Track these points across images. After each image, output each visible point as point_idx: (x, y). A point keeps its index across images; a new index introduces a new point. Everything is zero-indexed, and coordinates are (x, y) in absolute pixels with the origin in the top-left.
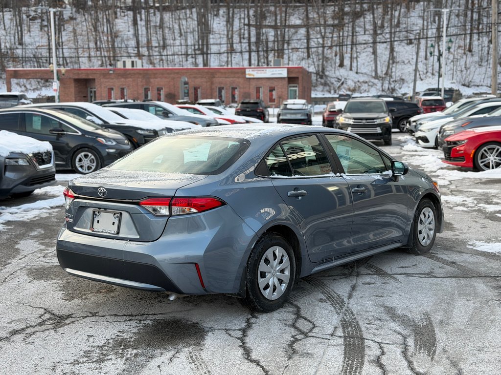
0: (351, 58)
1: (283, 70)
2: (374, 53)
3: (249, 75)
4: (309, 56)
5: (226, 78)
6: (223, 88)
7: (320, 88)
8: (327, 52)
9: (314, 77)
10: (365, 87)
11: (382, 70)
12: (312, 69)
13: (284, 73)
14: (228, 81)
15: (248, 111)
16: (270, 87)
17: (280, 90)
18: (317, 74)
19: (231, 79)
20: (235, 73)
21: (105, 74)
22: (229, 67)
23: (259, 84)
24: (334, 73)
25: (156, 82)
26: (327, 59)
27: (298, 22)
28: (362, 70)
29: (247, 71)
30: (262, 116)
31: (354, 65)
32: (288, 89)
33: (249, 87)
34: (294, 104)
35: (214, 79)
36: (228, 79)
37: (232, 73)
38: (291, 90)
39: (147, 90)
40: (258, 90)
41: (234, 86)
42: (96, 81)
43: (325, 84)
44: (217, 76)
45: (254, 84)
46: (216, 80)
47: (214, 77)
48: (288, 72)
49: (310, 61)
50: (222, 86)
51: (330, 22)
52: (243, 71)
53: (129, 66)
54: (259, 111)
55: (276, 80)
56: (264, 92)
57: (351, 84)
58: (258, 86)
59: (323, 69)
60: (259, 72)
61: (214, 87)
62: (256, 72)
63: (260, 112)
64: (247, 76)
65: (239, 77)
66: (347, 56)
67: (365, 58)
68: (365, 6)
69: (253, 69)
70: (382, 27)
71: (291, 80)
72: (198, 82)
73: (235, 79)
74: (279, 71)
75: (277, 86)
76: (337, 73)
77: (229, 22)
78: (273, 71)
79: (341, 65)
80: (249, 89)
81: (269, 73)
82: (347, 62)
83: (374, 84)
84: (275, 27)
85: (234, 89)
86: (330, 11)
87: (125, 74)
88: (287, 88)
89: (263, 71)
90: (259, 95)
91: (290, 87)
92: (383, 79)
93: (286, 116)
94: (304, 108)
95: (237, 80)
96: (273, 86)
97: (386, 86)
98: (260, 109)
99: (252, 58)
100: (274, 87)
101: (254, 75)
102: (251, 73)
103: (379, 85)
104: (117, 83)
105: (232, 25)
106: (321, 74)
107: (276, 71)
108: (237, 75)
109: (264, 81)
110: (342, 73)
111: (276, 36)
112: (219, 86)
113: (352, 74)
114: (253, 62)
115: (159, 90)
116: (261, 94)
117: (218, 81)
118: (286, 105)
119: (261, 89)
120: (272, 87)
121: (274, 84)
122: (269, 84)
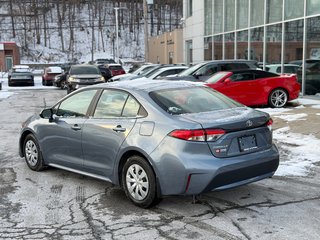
0: (45, 38)
2: (60, 35)
4: (14, 36)
7: (26, 58)
8: (28, 34)
9: (21, 51)
10: (56, 57)
11: (66, 47)
12: (19, 45)
18: (23, 48)
26: (29, 39)
27: (6, 12)
28: (53, 46)
31: (48, 42)
38: (7, 59)
43: (29, 55)
49: (16, 39)
51: (28, 13)
57: (47, 55)
59: (26, 46)
66: (42, 36)
67: (54, 39)
68: (51, 4)
70: (64, 18)
71: (7, 52)
76: (36, 48)
79: (39, 43)
82: (42, 40)
86: (27, 6)
88: (4, 57)
91: (7, 57)
92: (68, 52)
97: (71, 57)
103: (66, 56)
106: (25, 48)
110: (40, 48)
113: (47, 49)
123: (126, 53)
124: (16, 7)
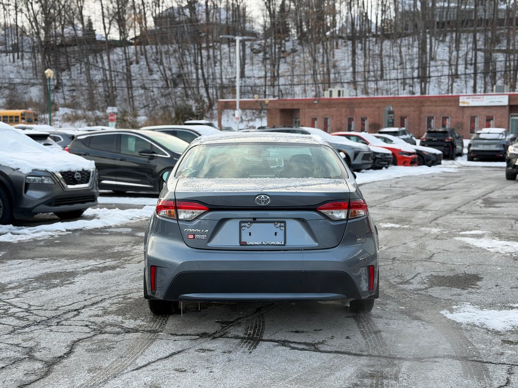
1: (503, 98)
3: (463, 103)
5: (436, 106)
6: (433, 118)
13: (504, 101)
14: (438, 110)
15: (435, 141)
16: (487, 117)
17: (499, 119)
19: (443, 107)
20: (450, 101)
21: (309, 104)
23: (474, 113)
25: (360, 112)
29: (461, 99)
32: (509, 118)
33: (463, 116)
34: (488, 133)
35: (423, 108)
36: (438, 108)
37: (443, 101)
38: (512, 120)
39: (350, 120)
40: (473, 120)
41: (446, 115)
42: (301, 111)
44: (426, 105)
45: (468, 113)
46: (425, 109)
47: (423, 106)
48: (510, 100)
50: (432, 115)
52: (456, 99)
53: (335, 96)
54: (447, 141)
55: (495, 108)
56: (480, 122)
58: (472, 115)
60: (475, 100)
61: (422, 116)
62: (471, 99)
64: (461, 105)
65: (451, 106)
69: (468, 97)
71: (513, 108)
72: (405, 111)
73: (446, 107)
74: (498, 98)
75: (495, 115)
78: (492, 99)
80: (463, 118)
81: (486, 101)
84: (507, 52)
85: (445, 118)
87: (330, 103)
88: (507, 117)
89: (480, 98)
90: (474, 126)
91: (512, 116)
93: (478, 147)
95: (449, 109)
96: (491, 115)
98: (448, 139)
100: (493, 117)
101: (468, 103)
102: (465, 101)
104: (321, 113)
107: (495, 98)
108: (449, 104)
109: (480, 110)
111: (507, 61)
112: (429, 115)
115: (363, 120)
116: (476, 124)
117: (427, 110)
119: (476, 118)
120: (489, 117)
121: (493, 113)
122: (486, 113)
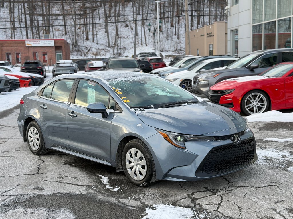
0: (93, 34)
1: (51, 42)
2: (107, 31)
3: (28, 44)
4: (66, 34)
5: (11, 46)
6: (10, 54)
7: (75, 53)
8: (78, 31)
9: (71, 47)
10: (103, 52)
11: (112, 43)
12: (69, 41)
13: (52, 44)
14: (13, 49)
15: (31, 69)
16: (43, 53)
17: (50, 54)
18: (73, 44)
19: (15, 47)
20: (19, 43)
22: (13, 39)
23: (35, 50)
24: (83, 44)
26: (78, 35)
27: (58, 12)
28: (100, 42)
29: (27, 42)
30: (41, 72)
31: (95, 39)
32: (55, 54)
33: (29, 53)
34: (64, 63)
35: (3, 48)
37: (15, 43)
38: (57, 54)
40: (35, 54)
41: (18, 52)
43: (78, 51)
44: (5, 46)
45: (32, 51)
46: (5, 48)
47: (3, 46)
48: (55, 43)
49: (67, 36)
50: (9, 52)
51: (78, 12)
52: (23, 42)
55: (47, 48)
56: (39, 56)
57: (94, 50)
58: (34, 52)
59: (76, 42)
60: (35, 43)
61: (3, 53)
62: (33, 42)
63: (39, 69)
64: (27, 45)
65: (21, 46)
66: (90, 33)
67: (101, 35)
68: (99, 4)
69: (30, 41)
70: (110, 16)
71: (57, 48)
73: (18, 47)
74: (48, 42)
75: (48, 52)
77: (11, 11)
78: (44, 42)
79: (87, 39)
80: (29, 54)
81: (41, 43)
82: (90, 37)
83: (109, 51)
84: (42, 15)
85: (18, 54)
86: (77, 6)
88: (55, 53)
89: (38, 42)
90: (36, 58)
91: (57, 52)
92: (113, 48)
93: (59, 72)
94: (72, 66)
95: (20, 48)
96: (45, 52)
97: (116, 51)
98: (39, 67)
99: (29, 34)
100: (46, 53)
101: (31, 45)
102: (29, 43)
103: (111, 51)
105: (13, 13)
106: (75, 44)
107: (46, 42)
108: (19, 45)
109: (38, 49)
110: (88, 44)
111: (43, 20)
112: (7, 52)
113: (94, 44)
114: (29, 36)
116: (37, 57)
118: (59, 63)
119: (37, 54)
120: (44, 53)
121: (46, 50)
122: (42, 50)
123: (166, 47)
124: (67, 7)
